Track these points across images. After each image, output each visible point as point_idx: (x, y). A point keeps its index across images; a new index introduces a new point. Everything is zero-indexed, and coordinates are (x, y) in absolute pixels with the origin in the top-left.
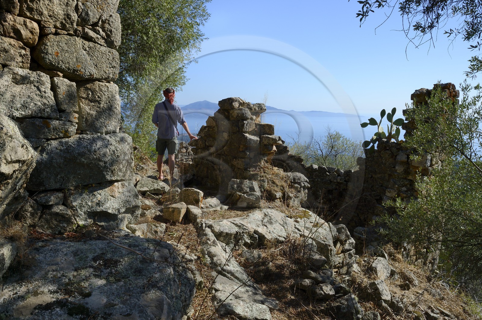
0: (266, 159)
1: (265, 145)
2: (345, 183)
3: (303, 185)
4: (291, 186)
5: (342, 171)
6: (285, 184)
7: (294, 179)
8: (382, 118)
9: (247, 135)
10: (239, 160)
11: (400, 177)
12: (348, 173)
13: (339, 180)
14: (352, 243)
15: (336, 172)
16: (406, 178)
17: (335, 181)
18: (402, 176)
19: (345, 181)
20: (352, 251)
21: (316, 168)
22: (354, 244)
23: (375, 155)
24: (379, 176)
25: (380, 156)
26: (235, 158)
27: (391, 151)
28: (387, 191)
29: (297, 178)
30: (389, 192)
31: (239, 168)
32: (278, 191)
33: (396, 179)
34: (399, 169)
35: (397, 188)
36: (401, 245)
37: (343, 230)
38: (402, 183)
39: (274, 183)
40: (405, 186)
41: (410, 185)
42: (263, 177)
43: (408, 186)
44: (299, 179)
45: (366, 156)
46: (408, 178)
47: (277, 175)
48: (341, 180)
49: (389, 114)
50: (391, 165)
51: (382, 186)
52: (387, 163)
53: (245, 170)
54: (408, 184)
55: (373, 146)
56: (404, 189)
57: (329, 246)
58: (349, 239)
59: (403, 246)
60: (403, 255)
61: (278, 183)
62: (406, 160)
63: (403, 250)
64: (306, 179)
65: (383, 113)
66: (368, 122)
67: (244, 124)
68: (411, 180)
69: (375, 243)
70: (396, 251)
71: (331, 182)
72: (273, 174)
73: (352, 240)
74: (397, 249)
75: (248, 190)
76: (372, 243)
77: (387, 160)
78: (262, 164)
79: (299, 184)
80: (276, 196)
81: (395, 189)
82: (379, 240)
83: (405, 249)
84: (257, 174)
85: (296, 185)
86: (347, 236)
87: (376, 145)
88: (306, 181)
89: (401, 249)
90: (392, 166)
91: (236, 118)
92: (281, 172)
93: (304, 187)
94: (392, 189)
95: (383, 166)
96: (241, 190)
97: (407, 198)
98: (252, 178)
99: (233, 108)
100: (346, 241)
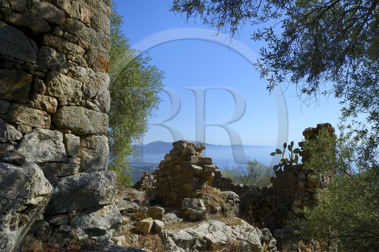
0: (207, 182)
1: (207, 172)
2: (264, 196)
3: (235, 200)
4: (227, 202)
5: (261, 188)
6: (222, 200)
7: (229, 196)
8: (285, 149)
9: (193, 166)
10: (188, 184)
11: (302, 190)
12: (265, 189)
13: (259, 195)
14: (274, 242)
15: (256, 188)
16: (306, 191)
17: (257, 195)
18: (304, 189)
19: (264, 195)
20: (274, 248)
21: (242, 187)
22: (275, 243)
23: (283, 175)
24: (287, 190)
25: (287, 175)
26: (186, 182)
27: (293, 172)
28: (294, 201)
29: (230, 195)
30: (296, 201)
31: (189, 190)
32: (218, 205)
33: (300, 192)
34: (301, 184)
35: (301, 198)
36: (309, 241)
37: (267, 233)
38: (304, 194)
39: (214, 199)
40: (307, 196)
41: (310, 195)
42: (206, 195)
43: (309, 196)
44: (232, 196)
45: (277, 176)
46: (308, 191)
47: (216, 194)
48: (260, 194)
49: (289, 146)
50: (295, 181)
51: (290, 197)
52: (292, 180)
53: (193, 191)
54: (308, 195)
55: (281, 169)
56: (306, 199)
57: (259, 245)
58: (272, 239)
59: (311, 242)
60: (311, 249)
61: (217, 200)
62: (305, 177)
63: (311, 245)
64: (237, 195)
65: (285, 145)
66: (276, 152)
67: (191, 158)
68: (310, 192)
69: (290, 241)
70: (306, 246)
71: (253, 196)
72: (213, 193)
73: (274, 240)
74: (306, 245)
75: (197, 206)
76: (288, 241)
77: (292, 178)
78: (205, 186)
79: (232, 199)
80: (216, 209)
81: (300, 199)
82: (293, 238)
83: (312, 244)
84: (202, 194)
85: (230, 201)
86: (270, 237)
87: (283, 168)
88: (237, 197)
89: (309, 244)
90: (296, 183)
91: (185, 154)
92: (219, 191)
93: (236, 202)
94: (298, 199)
95: (289, 182)
96: (191, 206)
97: (309, 205)
98: (199, 196)
99: (183, 147)
100: (269, 241)
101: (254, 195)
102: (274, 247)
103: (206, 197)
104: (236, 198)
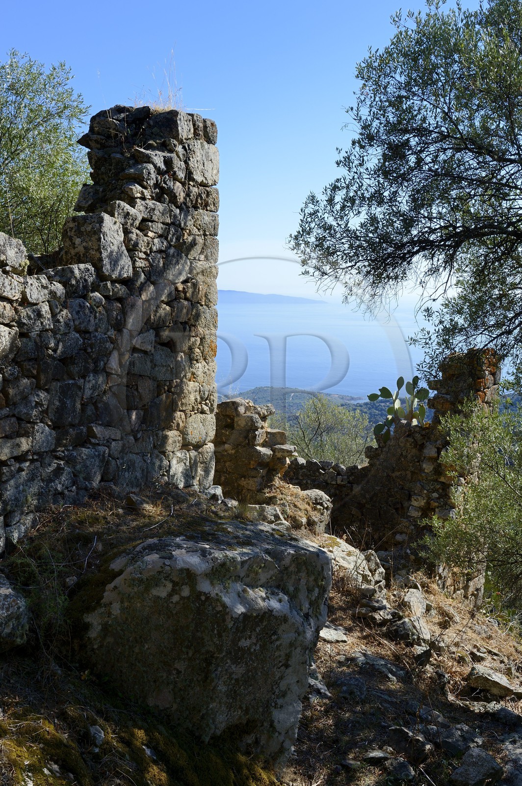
0: (279, 475)
1: (278, 459)
2: (349, 485)
3: (326, 506)
4: (315, 509)
5: (343, 467)
6: (307, 506)
7: (316, 499)
8: (399, 389)
9: (258, 448)
10: (249, 480)
11: (429, 478)
12: (353, 470)
13: (339, 482)
14: (382, 573)
15: (333, 468)
16: (436, 481)
17: (334, 483)
18: (432, 478)
19: (349, 482)
20: (381, 583)
21: (303, 464)
22: (384, 574)
23: (391, 444)
24: (398, 474)
25: (399, 444)
26: (245, 477)
27: (413, 438)
28: (413, 499)
29: (318, 498)
30: (415, 500)
31: (248, 490)
32: (303, 516)
33: (424, 481)
34: (428, 467)
35: (425, 494)
36: (435, 572)
37: (372, 558)
38: (432, 487)
39: (295, 506)
40: (436, 491)
41: (443, 490)
42: (282, 500)
43: (441, 491)
44: (321, 499)
45: (379, 445)
46: (440, 480)
47: (297, 496)
48: (342, 481)
49: (408, 383)
50: (415, 458)
51: (402, 488)
52: (409, 455)
53: (257, 492)
54: (440, 488)
55: (388, 431)
56: (435, 495)
58: (379, 567)
59: (438, 573)
60: (438, 585)
61: (300, 507)
62: (436, 455)
63: (437, 578)
64: (328, 497)
65: (400, 382)
66: (379, 393)
67: (256, 435)
68: (443, 483)
69: (404, 572)
70: (429, 580)
71: (327, 484)
72: (292, 495)
73: (382, 570)
74: (430, 578)
75: (273, 518)
76: (399, 572)
77: (409, 452)
78: (277, 482)
79: (321, 504)
80: (302, 522)
81: (424, 496)
82: (408, 567)
83: (440, 578)
84: (275, 497)
85: (319, 507)
86: (377, 564)
87: (392, 429)
89: (435, 577)
90: (416, 460)
91: (245, 427)
92: (296, 489)
93: (327, 508)
94: (419, 496)
95: (403, 459)
96: (265, 519)
97: (440, 508)
98: (271, 501)
99: (238, 414)
100: (375, 570)
101: (329, 482)
102: (381, 581)
103: (282, 502)
104: (327, 502)
